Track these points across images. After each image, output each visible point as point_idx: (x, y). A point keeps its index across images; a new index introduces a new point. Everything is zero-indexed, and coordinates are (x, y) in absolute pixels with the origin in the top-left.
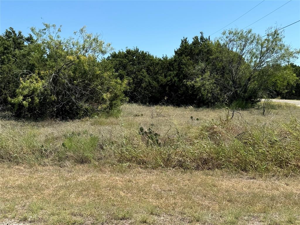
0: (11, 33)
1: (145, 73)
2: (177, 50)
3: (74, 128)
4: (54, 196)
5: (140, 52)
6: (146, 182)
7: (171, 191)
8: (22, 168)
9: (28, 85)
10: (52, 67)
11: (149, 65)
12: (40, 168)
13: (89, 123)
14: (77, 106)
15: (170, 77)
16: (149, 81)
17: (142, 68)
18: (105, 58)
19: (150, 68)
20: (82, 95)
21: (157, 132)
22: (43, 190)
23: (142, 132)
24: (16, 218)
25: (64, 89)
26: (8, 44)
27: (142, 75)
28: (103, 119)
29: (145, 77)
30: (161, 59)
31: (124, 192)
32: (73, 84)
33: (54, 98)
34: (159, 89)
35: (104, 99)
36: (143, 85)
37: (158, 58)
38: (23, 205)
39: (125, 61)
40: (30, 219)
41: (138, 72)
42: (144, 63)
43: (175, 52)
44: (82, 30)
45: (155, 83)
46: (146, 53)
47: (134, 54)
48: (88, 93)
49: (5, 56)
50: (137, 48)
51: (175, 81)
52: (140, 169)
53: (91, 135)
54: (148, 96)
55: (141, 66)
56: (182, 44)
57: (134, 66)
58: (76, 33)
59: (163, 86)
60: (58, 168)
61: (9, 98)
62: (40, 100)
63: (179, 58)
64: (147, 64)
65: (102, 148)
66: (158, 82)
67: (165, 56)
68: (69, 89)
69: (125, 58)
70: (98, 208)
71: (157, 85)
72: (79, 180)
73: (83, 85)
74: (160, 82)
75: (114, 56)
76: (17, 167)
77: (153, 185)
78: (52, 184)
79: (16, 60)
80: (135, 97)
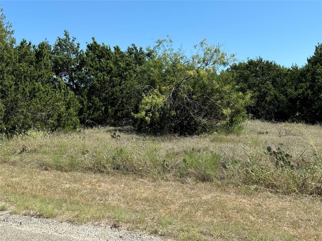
0: (133, 49)
1: (270, 86)
2: (310, 58)
3: (194, 144)
4: (180, 212)
5: (264, 62)
6: (279, 208)
7: (310, 220)
8: (146, 181)
9: (150, 101)
10: (172, 82)
11: (275, 76)
12: (163, 182)
13: (208, 139)
14: (195, 122)
15: (302, 90)
16: (275, 94)
17: (266, 80)
18: (224, 71)
19: (276, 79)
20: (201, 110)
21: (288, 153)
22: (169, 204)
23: (269, 151)
24: (147, 230)
25: (184, 104)
26: (129, 61)
27: (266, 87)
28: (222, 136)
29: (270, 90)
30: (290, 69)
31: (254, 217)
32: (192, 99)
33: (173, 113)
34: (288, 103)
35: (224, 114)
36: (268, 99)
37: (286, 68)
38: (152, 218)
39: (247, 73)
40: (160, 232)
41: (262, 84)
42: (269, 74)
43: (308, 60)
44: (202, 43)
45: (283, 96)
46: (271, 63)
47: (257, 64)
48: (206, 108)
49: (127, 72)
50: (260, 58)
51: (308, 94)
52: (269, 193)
53: (212, 152)
54: (274, 112)
55: (265, 78)
56: (316, 50)
57: (257, 78)
58: (196, 47)
59: (292, 101)
60: (179, 183)
61: (133, 113)
62: (160, 114)
63: (312, 67)
64: (272, 75)
65: (225, 167)
66: (286, 95)
67: (294, 65)
68: (188, 104)
69: (247, 69)
70: (228, 230)
71: (285, 99)
72: (203, 198)
73: (202, 99)
74: (288, 95)
75: (234, 68)
76: (141, 180)
77: (288, 212)
78: (177, 200)
79: (137, 75)
80: (258, 112)
